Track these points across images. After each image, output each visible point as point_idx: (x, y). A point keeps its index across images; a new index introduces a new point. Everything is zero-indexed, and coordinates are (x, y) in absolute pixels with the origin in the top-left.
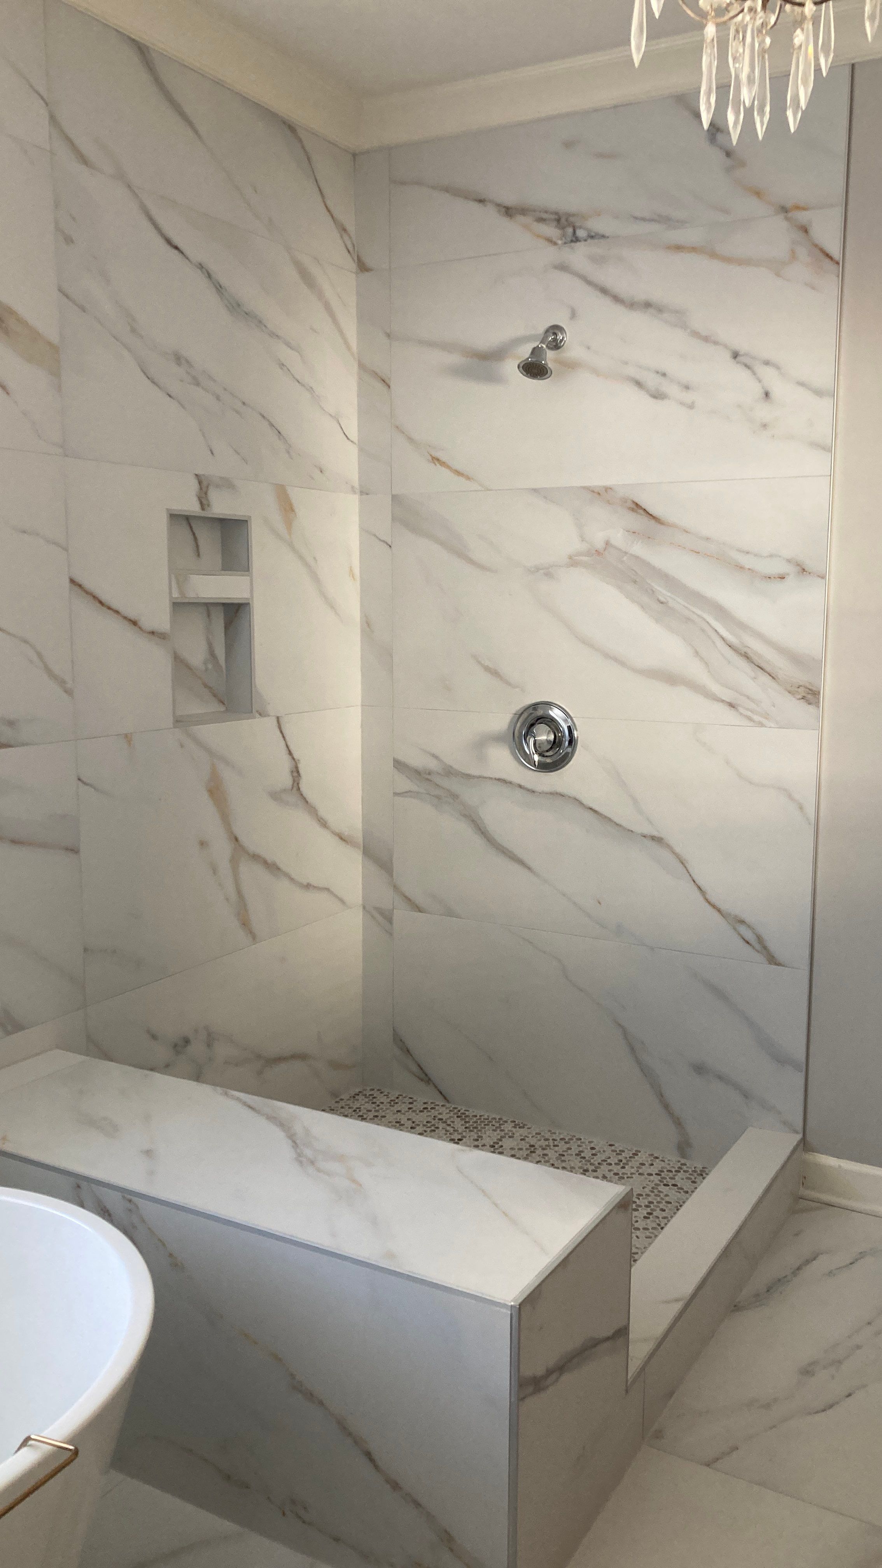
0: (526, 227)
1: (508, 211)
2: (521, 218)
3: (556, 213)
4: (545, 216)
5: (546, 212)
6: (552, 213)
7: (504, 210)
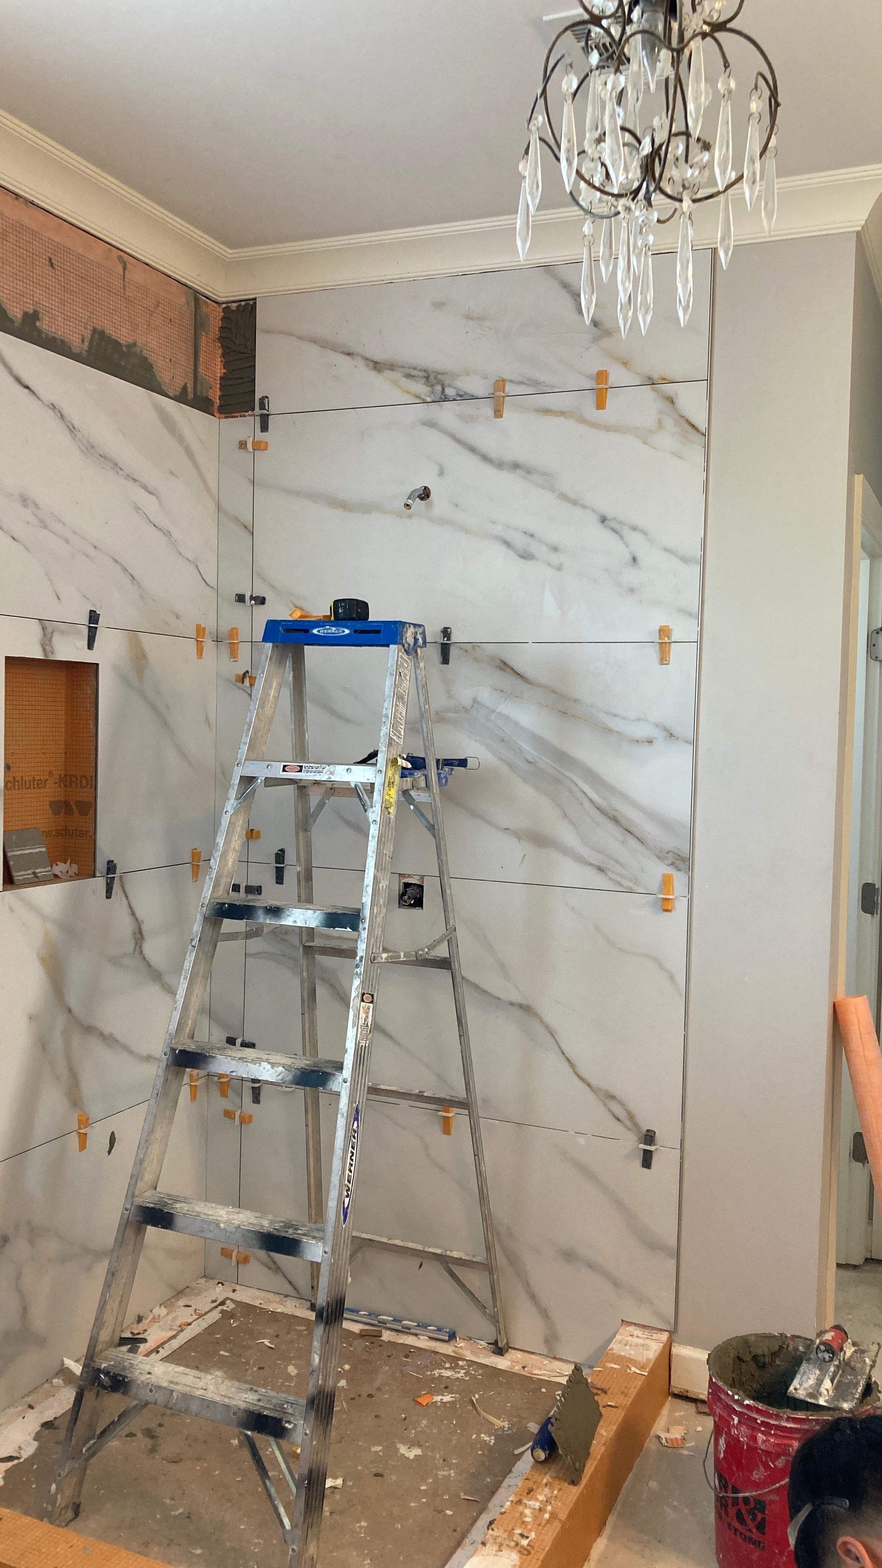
0: (395, 383)
1: (377, 366)
2: (388, 373)
3: (425, 371)
4: (414, 373)
5: (415, 369)
6: (420, 370)
7: (371, 364)
